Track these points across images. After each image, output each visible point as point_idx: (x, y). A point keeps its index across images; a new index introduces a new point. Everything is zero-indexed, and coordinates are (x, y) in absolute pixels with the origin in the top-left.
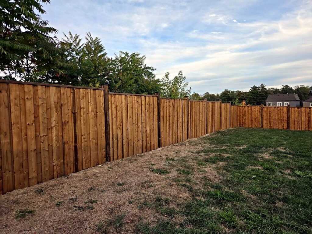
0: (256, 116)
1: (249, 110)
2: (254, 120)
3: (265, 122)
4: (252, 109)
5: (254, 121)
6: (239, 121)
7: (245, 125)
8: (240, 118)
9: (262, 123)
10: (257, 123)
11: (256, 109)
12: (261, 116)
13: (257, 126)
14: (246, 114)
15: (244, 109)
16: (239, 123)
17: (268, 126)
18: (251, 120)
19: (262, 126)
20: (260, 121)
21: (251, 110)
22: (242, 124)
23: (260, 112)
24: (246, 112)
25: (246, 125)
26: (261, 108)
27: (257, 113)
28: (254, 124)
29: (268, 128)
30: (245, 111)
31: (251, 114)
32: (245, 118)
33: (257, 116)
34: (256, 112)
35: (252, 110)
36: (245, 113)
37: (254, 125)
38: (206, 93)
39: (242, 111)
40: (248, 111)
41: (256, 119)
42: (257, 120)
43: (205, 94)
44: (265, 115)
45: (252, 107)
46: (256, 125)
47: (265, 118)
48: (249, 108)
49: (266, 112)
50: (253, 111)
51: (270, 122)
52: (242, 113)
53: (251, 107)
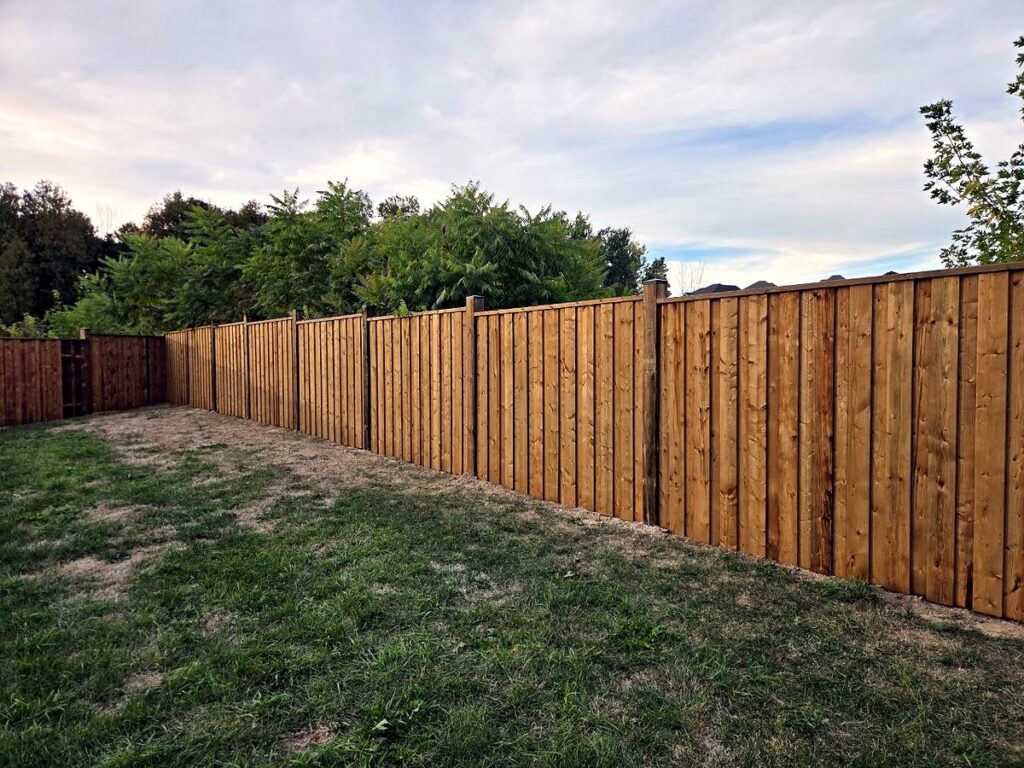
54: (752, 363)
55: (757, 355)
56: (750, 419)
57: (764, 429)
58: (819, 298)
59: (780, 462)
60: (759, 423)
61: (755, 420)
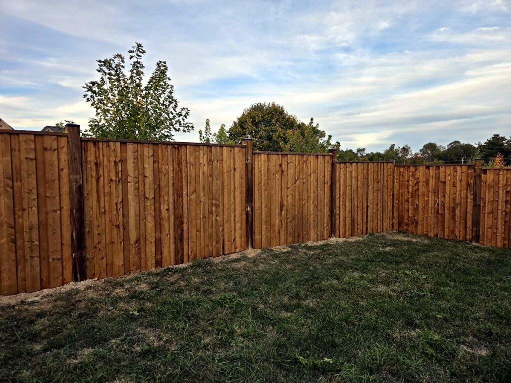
0: (454, 199)
1: (431, 179)
2: (447, 212)
3: (487, 221)
4: (442, 175)
5: (447, 216)
6: (396, 214)
7: (416, 227)
8: (400, 203)
9: (476, 223)
10: (457, 224)
11: (455, 177)
12: (475, 199)
13: (457, 234)
14: (421, 192)
15: (413, 175)
16: (395, 221)
17: (499, 239)
18: (438, 213)
19: (477, 238)
20: (469, 216)
21: (437, 178)
22: (407, 224)
23: (468, 185)
24: (421, 184)
25: (420, 227)
26: (475, 171)
27: (458, 188)
28: (446, 226)
29: (499, 245)
30: (418, 182)
31: (436, 192)
32: (417, 206)
33: (458, 201)
34: (454, 186)
35: (442, 178)
36: (418, 189)
37: (446, 230)
38: (453, 143)
39: (408, 181)
40: (427, 182)
41: (454, 210)
42: (458, 212)
43: (451, 144)
44: (488, 196)
45: (442, 169)
46: (453, 232)
47: (488, 209)
48: (432, 171)
49: (490, 187)
50: (445, 183)
51: (506, 222)
52: (408, 188)
53: (438, 167)
54: (146, 176)
55: (149, 173)
56: (146, 204)
57: (153, 208)
58: (175, 148)
59: (161, 222)
60: (151, 205)
61: (149, 204)
